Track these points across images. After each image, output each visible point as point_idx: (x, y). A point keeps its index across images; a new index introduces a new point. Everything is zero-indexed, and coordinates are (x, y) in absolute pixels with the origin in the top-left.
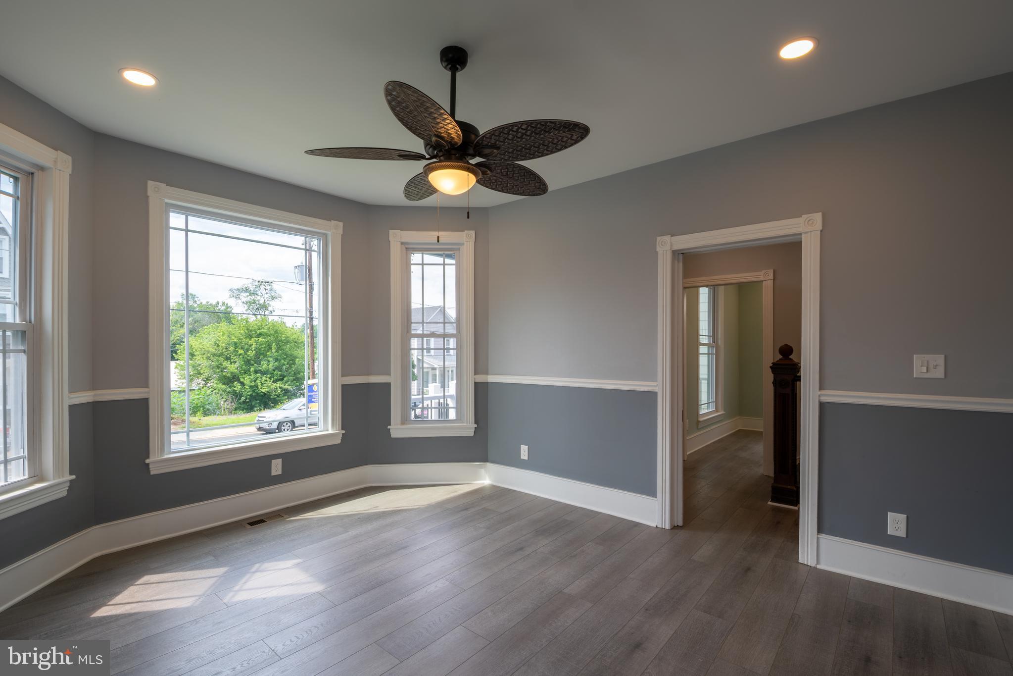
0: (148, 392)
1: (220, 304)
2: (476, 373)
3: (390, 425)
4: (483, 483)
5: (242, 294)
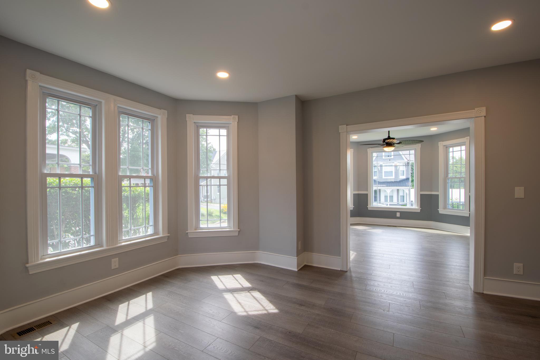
0: (368, 193)
3: (439, 209)
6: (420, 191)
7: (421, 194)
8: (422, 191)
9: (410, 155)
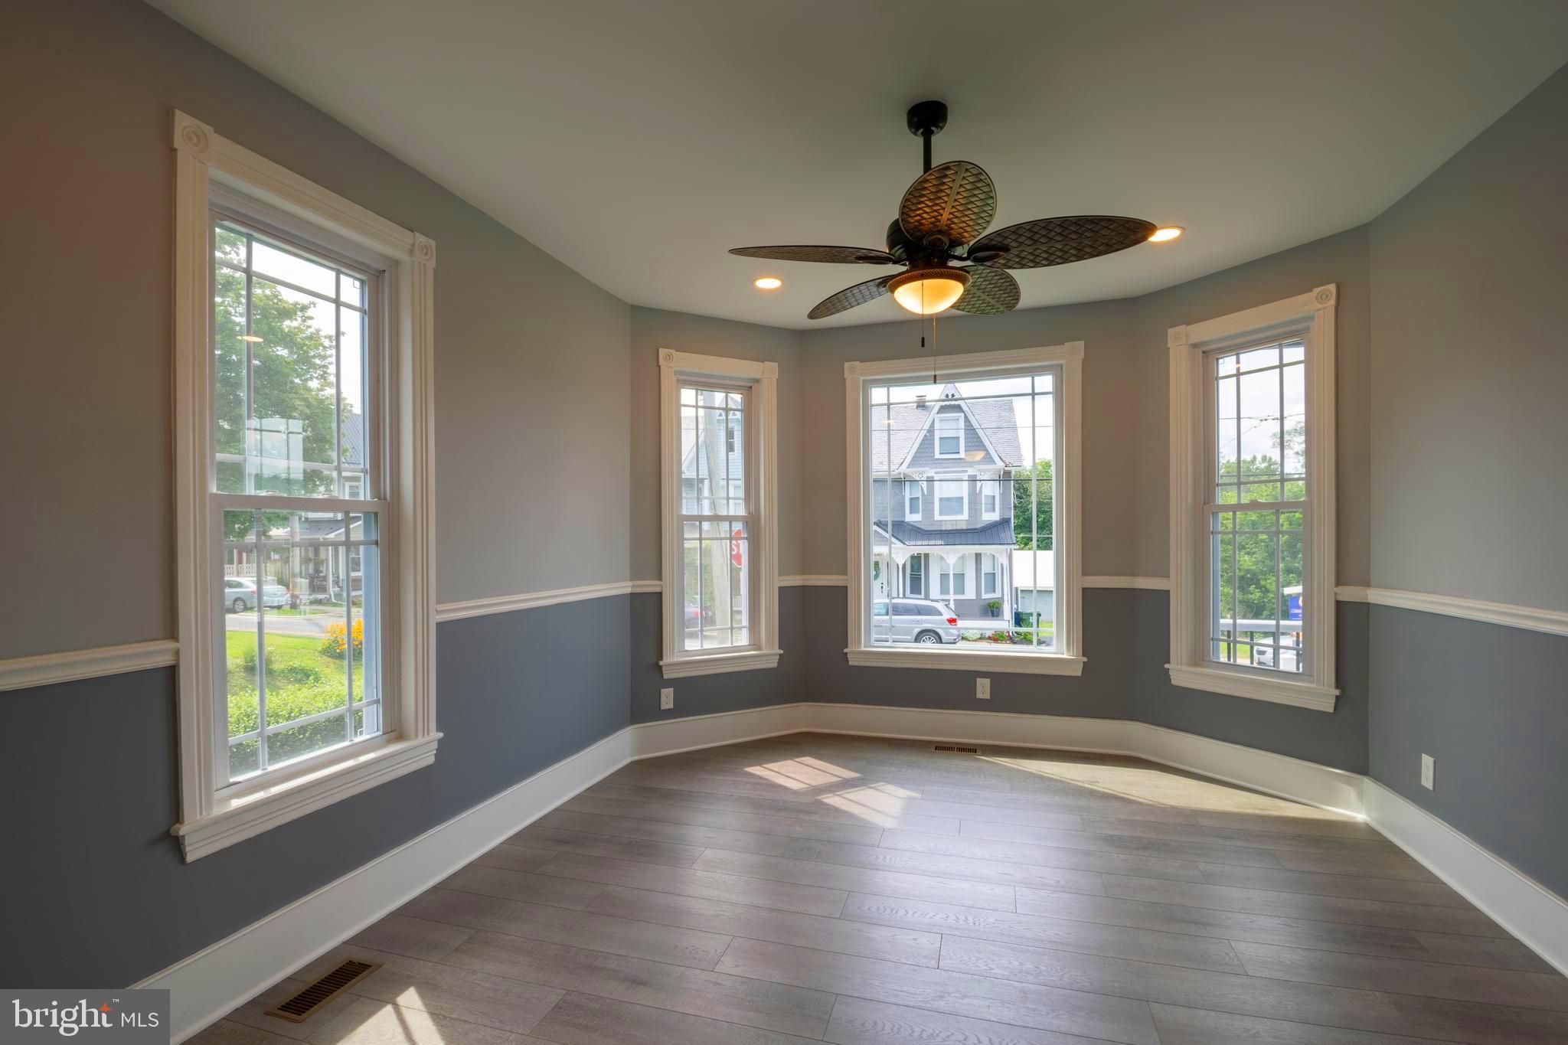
0: (847, 580)
1: (1259, 459)
2: (1340, 580)
3: (1169, 662)
4: (1355, 818)
5: (1295, 439)
6: (1084, 574)
7: (1084, 589)
8: (1090, 575)
9: (1033, 399)
